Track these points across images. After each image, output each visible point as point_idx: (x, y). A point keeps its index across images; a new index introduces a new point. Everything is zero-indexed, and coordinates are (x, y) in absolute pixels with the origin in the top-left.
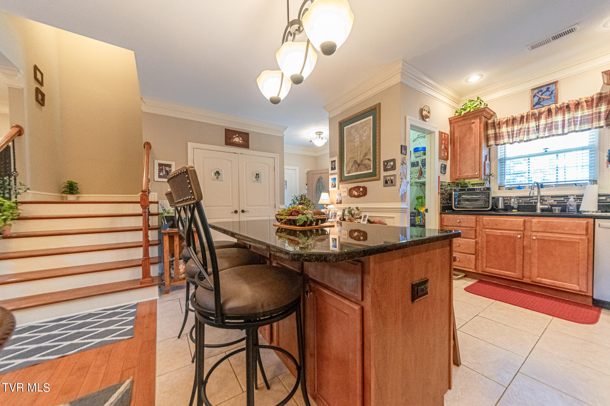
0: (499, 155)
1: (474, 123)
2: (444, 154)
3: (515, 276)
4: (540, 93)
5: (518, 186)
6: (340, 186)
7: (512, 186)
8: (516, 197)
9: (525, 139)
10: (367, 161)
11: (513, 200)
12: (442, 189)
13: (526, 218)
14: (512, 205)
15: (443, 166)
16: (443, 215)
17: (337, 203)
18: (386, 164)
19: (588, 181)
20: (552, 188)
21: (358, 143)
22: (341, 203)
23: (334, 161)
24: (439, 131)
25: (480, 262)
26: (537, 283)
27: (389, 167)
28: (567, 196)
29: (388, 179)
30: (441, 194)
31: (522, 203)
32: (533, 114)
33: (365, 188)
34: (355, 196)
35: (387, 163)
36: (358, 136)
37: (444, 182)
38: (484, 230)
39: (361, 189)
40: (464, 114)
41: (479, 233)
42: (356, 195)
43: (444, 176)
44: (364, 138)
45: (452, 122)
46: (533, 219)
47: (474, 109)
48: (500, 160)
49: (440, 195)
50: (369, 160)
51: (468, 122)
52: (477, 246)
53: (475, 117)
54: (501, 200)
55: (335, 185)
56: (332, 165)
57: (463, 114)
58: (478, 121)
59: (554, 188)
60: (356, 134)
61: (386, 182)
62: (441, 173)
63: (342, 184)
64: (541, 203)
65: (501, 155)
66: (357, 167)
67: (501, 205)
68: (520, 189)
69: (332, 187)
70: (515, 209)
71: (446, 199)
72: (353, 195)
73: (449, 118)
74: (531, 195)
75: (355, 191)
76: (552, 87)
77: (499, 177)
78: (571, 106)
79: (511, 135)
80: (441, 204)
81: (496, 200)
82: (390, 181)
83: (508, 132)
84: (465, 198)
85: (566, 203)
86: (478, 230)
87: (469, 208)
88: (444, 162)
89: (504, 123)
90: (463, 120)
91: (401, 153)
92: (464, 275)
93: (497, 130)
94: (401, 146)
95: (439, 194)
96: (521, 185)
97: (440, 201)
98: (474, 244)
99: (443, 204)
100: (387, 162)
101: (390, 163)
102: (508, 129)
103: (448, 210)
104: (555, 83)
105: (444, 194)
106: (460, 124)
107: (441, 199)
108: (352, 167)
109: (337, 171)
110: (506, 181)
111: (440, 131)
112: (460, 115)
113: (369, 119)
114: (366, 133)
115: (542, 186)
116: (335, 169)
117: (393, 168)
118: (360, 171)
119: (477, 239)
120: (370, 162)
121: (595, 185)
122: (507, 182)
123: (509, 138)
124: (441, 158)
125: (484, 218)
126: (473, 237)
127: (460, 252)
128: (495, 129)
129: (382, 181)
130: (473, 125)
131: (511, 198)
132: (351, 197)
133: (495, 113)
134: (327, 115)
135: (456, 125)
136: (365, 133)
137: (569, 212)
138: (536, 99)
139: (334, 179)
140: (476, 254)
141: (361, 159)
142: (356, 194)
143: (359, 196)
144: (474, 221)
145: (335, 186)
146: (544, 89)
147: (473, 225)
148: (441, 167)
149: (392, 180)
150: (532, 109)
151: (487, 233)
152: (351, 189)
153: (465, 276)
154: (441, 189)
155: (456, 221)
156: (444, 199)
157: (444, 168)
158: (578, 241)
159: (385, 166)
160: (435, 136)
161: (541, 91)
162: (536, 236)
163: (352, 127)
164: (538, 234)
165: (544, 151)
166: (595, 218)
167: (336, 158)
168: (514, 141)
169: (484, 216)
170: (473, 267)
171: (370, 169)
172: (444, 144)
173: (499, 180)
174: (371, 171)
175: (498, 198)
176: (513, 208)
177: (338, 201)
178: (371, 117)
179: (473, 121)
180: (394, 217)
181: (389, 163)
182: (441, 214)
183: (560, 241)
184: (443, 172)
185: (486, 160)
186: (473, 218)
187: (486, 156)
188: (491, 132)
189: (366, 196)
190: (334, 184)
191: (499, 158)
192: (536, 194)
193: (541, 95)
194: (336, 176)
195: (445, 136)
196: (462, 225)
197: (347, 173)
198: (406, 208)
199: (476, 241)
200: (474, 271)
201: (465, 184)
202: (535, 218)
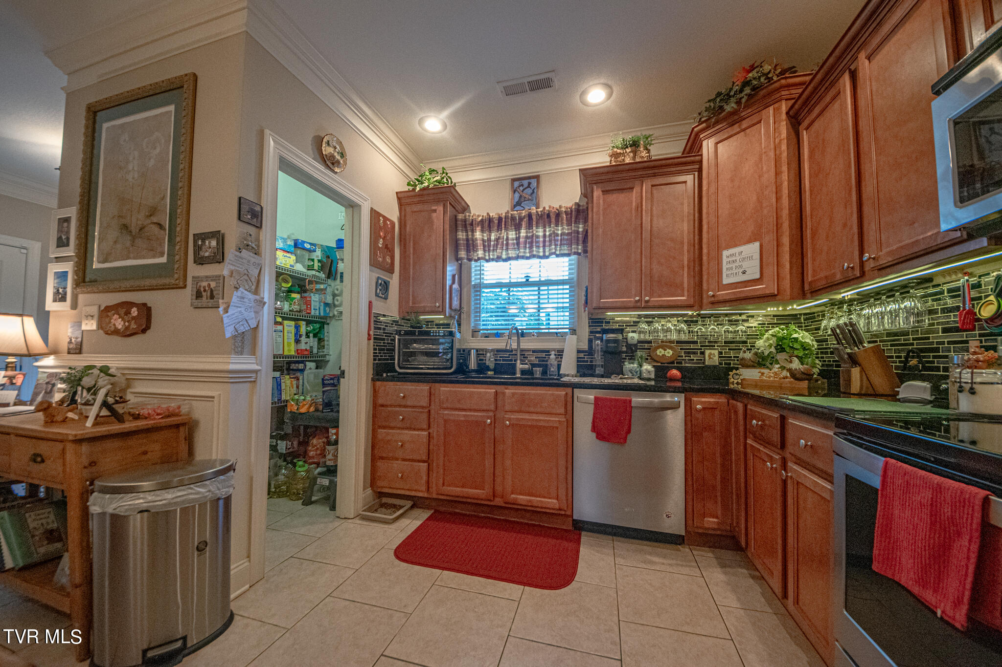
0: (473, 279)
1: (435, 211)
2: (384, 258)
3: (483, 497)
4: (521, 188)
5: (496, 331)
6: (81, 298)
7: (489, 332)
8: (492, 350)
9: (504, 257)
10: (155, 229)
11: (488, 355)
12: (380, 329)
13: (500, 388)
14: (487, 363)
15: (380, 281)
16: (378, 383)
17: (69, 353)
18: (200, 243)
19: (567, 330)
20: (533, 337)
21: (136, 176)
22: (80, 353)
23: (67, 220)
24: (372, 209)
25: (434, 475)
26: (511, 504)
27: (207, 254)
28: (548, 351)
29: (204, 287)
30: (375, 339)
31: (500, 360)
32: (513, 218)
33: (146, 311)
34: (116, 332)
35: (203, 241)
36: (136, 153)
37: (384, 316)
38: (441, 412)
39: (134, 312)
40: (421, 190)
41: (434, 418)
42: (120, 327)
43: (386, 303)
44: (152, 163)
45: (403, 201)
46: (506, 389)
47: (435, 185)
48: (475, 286)
49: (372, 341)
50: (161, 226)
51: (426, 207)
52: (431, 443)
53: (437, 201)
54: (473, 353)
55: (65, 294)
56: (60, 231)
57: (418, 189)
58: (440, 209)
59: (535, 337)
60: (132, 148)
61: (199, 295)
62: (377, 295)
63: (88, 293)
64: (521, 360)
65: (476, 279)
66: (128, 243)
67: (473, 364)
68: (499, 337)
69: (55, 301)
70: (491, 370)
71: (388, 350)
72: (113, 329)
73: (397, 193)
74: (508, 348)
75: (116, 316)
76: (534, 182)
77: (472, 316)
78: (551, 214)
79: (487, 247)
80: (375, 360)
81: (464, 354)
82: (209, 294)
83: (483, 240)
84: (417, 349)
85: (547, 361)
86: (432, 412)
87: (422, 369)
88: (385, 276)
89: (478, 225)
90: (419, 202)
91: (239, 218)
92: (409, 504)
93: (470, 233)
94: (240, 198)
95: (369, 339)
96: (499, 331)
97: (372, 355)
98: (425, 440)
99: (379, 360)
100: (203, 237)
101: (210, 243)
102: (483, 236)
103: (387, 373)
104: (537, 177)
105: (384, 339)
106: (416, 208)
107: (375, 349)
108: (115, 242)
109: (70, 251)
110: (482, 323)
111: (375, 208)
112: (414, 190)
113: (167, 112)
114: (158, 150)
115: (523, 335)
116: (68, 245)
117: (219, 257)
118: (134, 258)
119: (431, 431)
120: (162, 232)
121: (574, 336)
122: (484, 325)
123: (485, 251)
124: (374, 263)
125: (441, 389)
126: (425, 427)
127: (404, 460)
128: (467, 231)
129: (189, 292)
130: (434, 215)
131: (486, 351)
132: (107, 333)
133: (468, 206)
134: (64, 80)
135: (408, 209)
136: (155, 148)
137: (550, 375)
138: (517, 195)
139: (62, 276)
140: (428, 461)
141: (140, 223)
142: (119, 324)
143: (127, 334)
144: (426, 394)
145: (63, 299)
146: (525, 183)
147: (424, 402)
148: (377, 283)
149: (212, 291)
150: (512, 210)
151: (445, 418)
152: (108, 309)
153: (412, 507)
154: (375, 328)
155: (398, 396)
156: (383, 350)
157: (383, 288)
158: (555, 425)
159: (198, 249)
160: (360, 214)
161: (522, 185)
162: (509, 420)
163: (122, 126)
164: (512, 417)
165: (524, 280)
166: (574, 386)
167: (72, 212)
168: (491, 257)
169: (443, 385)
170: (424, 488)
171: (162, 255)
172: (383, 239)
173: (472, 320)
174: (163, 260)
175: (469, 351)
176: (488, 369)
177: (71, 346)
178: (172, 108)
179: (434, 208)
180: (213, 397)
181: (207, 242)
182: (373, 380)
183: (537, 427)
184: (380, 295)
185: (453, 282)
186: (425, 387)
187: (454, 276)
188: (461, 235)
189: (148, 332)
190: (61, 290)
191: (473, 283)
192: (514, 346)
193: (524, 190)
194: (68, 267)
195: (384, 222)
196: (409, 403)
197: (101, 259)
198: (256, 372)
199: (429, 433)
200: (426, 495)
201: (419, 322)
202: (510, 387)
